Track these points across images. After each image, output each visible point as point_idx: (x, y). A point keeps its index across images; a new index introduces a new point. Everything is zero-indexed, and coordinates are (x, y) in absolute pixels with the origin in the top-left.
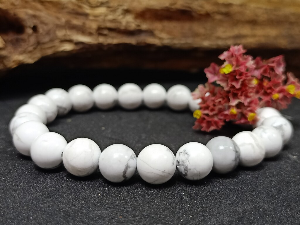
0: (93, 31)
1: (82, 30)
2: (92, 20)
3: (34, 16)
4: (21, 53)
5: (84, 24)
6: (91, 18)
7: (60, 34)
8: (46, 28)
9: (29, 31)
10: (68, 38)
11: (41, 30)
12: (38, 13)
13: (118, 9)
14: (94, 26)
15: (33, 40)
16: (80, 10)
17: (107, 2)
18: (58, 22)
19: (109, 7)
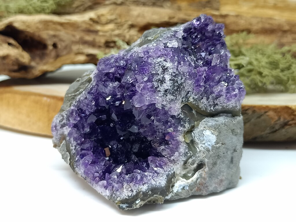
0: (102, 44)
1: (93, 44)
2: (100, 36)
3: (54, 36)
4: (45, 64)
5: (94, 39)
6: (101, 33)
7: (75, 48)
8: (63, 44)
9: (50, 48)
10: (81, 51)
11: (59, 46)
12: (57, 33)
13: (125, 24)
14: (103, 40)
15: (53, 54)
16: (92, 28)
17: (116, 19)
18: (73, 39)
19: (116, 23)
